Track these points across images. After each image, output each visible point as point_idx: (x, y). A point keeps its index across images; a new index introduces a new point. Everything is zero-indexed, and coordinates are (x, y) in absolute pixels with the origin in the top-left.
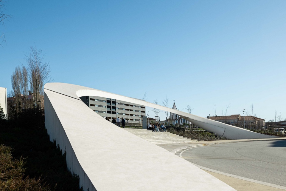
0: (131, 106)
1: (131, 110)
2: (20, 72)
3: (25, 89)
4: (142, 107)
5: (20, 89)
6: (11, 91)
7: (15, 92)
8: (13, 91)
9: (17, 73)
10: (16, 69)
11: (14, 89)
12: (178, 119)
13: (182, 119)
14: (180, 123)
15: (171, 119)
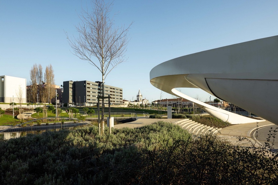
0: (113, 89)
1: (113, 92)
2: (37, 68)
3: (40, 80)
4: (120, 90)
5: (37, 80)
6: (30, 82)
7: (32, 82)
8: (31, 81)
9: (35, 69)
10: (34, 66)
11: (32, 80)
12: (142, 100)
13: (145, 100)
14: (143, 103)
15: (138, 100)
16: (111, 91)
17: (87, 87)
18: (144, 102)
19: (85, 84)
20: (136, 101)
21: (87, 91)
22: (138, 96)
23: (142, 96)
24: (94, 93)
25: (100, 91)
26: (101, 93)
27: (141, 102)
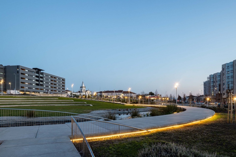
1: (55, 81)
12: (85, 91)
13: (88, 91)
14: (86, 94)
15: (81, 91)
16: (51, 80)
17: (20, 74)
18: (87, 93)
19: (18, 70)
20: (79, 92)
21: (20, 78)
22: (82, 87)
23: (85, 87)
24: (30, 80)
25: (38, 79)
26: (40, 81)
27: (85, 93)
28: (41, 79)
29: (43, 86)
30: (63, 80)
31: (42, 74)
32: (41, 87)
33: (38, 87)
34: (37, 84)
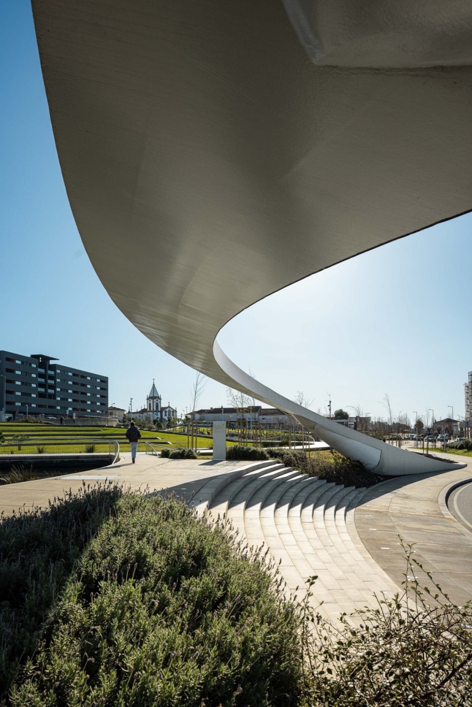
0: (82, 377)
1: (83, 385)
12: (159, 409)
13: (167, 410)
14: (164, 417)
15: (148, 410)
16: (74, 383)
17: (4, 370)
18: (166, 415)
20: (145, 411)
21: (5, 381)
22: (150, 399)
24: (26, 385)
25: (43, 380)
26: (47, 386)
27: (159, 414)
28: (51, 382)
29: (55, 399)
30: (102, 381)
31: (54, 367)
32: (51, 402)
33: (43, 401)
34: (41, 395)
